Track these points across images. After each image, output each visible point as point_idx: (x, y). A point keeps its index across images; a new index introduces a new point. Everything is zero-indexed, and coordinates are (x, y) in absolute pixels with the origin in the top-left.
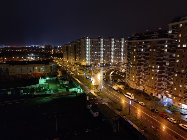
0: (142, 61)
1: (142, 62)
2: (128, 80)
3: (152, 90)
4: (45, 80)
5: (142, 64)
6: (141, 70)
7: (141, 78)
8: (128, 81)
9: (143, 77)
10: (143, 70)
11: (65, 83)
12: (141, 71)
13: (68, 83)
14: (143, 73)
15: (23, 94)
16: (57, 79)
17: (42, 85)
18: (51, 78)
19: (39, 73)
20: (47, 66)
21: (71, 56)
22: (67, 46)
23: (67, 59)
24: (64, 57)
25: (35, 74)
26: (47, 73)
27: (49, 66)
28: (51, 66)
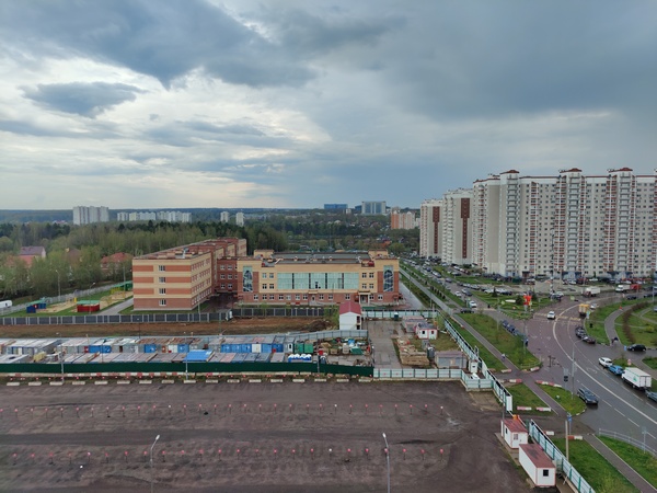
4: (358, 318)
11: (425, 336)
13: (434, 336)
15: (292, 356)
16: (396, 316)
17: (348, 334)
18: (379, 315)
19: (341, 291)
20: (368, 270)
21: (448, 240)
22: (436, 205)
23: (436, 251)
24: (424, 242)
25: (330, 294)
26: (367, 296)
27: (375, 270)
28: (380, 275)
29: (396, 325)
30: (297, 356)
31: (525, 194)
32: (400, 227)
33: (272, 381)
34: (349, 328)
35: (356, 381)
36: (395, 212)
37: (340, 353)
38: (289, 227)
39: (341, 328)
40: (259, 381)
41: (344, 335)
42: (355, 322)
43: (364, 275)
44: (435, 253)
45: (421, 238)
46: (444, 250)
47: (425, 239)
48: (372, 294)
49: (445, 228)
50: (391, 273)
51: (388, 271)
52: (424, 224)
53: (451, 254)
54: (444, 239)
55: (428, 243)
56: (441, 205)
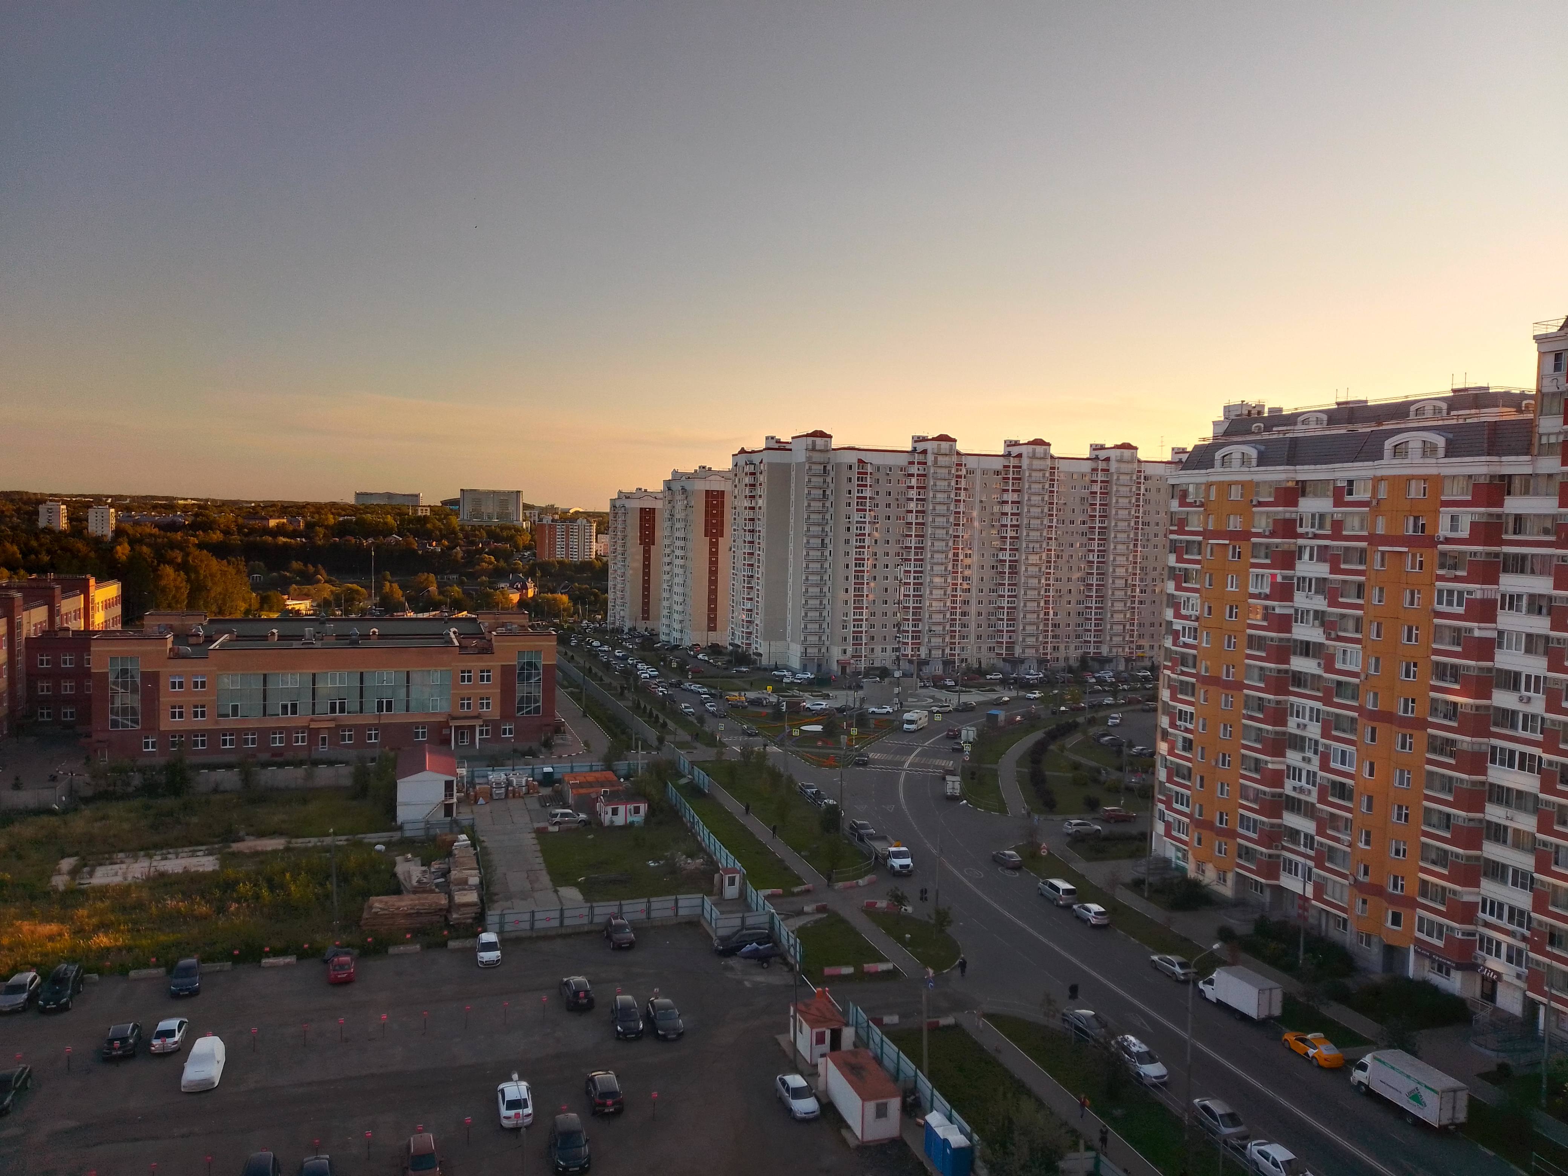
0: (1306, 649)
1: (1300, 664)
2: (1170, 816)
3: (1396, 920)
4: (449, 785)
5: (1298, 679)
6: (1292, 726)
7: (1295, 805)
8: (1168, 826)
9: (1313, 798)
10: (1314, 731)
11: (619, 820)
12: (1298, 743)
13: (641, 817)
14: (1316, 760)
16: (547, 774)
17: (421, 830)
19: (403, 717)
20: (476, 664)
21: (676, 589)
22: (648, 504)
23: (646, 613)
24: (619, 594)
25: (369, 727)
26: (472, 728)
27: (494, 663)
28: (506, 671)
31: (846, 487)
32: (560, 556)
34: (422, 814)
35: (440, 945)
36: (547, 519)
39: (402, 815)
41: (409, 832)
42: (440, 796)
43: (465, 676)
44: (644, 619)
45: (610, 583)
46: (665, 612)
47: (619, 586)
48: (486, 723)
49: (667, 560)
50: (536, 668)
51: (530, 664)
52: (620, 550)
53: (681, 622)
54: (665, 586)
55: (627, 595)
56: (658, 505)
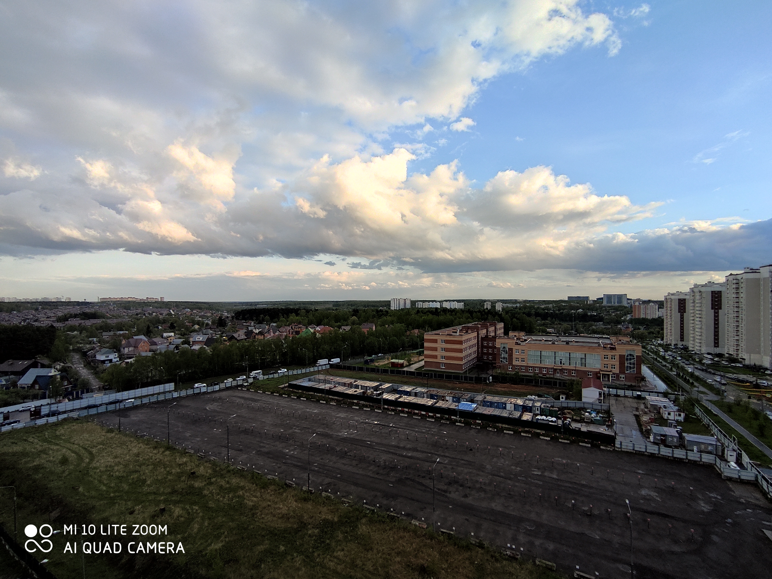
4: (600, 393)
11: (671, 417)
13: (681, 419)
15: (539, 417)
16: (638, 395)
17: (590, 406)
18: (621, 392)
19: (583, 368)
20: (610, 353)
21: (697, 330)
22: (682, 297)
23: (682, 339)
24: (669, 331)
25: (573, 370)
26: (609, 375)
27: (617, 353)
28: (622, 357)
29: (638, 403)
30: (544, 417)
32: (642, 316)
33: (522, 434)
34: (591, 401)
35: (598, 447)
36: (637, 304)
37: (581, 421)
38: (537, 315)
39: (584, 400)
40: (512, 433)
41: (586, 406)
42: (597, 396)
43: (606, 357)
44: (681, 341)
45: (665, 327)
46: (692, 339)
47: (669, 328)
48: (614, 374)
49: (692, 318)
50: (633, 356)
51: (631, 355)
52: (669, 314)
53: (700, 343)
54: (691, 329)
55: (673, 331)
56: (687, 297)
